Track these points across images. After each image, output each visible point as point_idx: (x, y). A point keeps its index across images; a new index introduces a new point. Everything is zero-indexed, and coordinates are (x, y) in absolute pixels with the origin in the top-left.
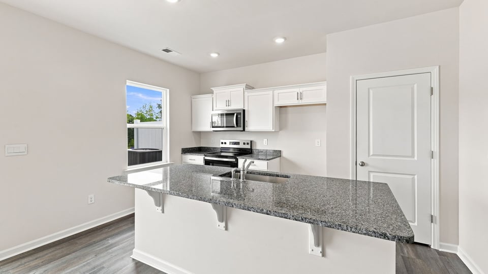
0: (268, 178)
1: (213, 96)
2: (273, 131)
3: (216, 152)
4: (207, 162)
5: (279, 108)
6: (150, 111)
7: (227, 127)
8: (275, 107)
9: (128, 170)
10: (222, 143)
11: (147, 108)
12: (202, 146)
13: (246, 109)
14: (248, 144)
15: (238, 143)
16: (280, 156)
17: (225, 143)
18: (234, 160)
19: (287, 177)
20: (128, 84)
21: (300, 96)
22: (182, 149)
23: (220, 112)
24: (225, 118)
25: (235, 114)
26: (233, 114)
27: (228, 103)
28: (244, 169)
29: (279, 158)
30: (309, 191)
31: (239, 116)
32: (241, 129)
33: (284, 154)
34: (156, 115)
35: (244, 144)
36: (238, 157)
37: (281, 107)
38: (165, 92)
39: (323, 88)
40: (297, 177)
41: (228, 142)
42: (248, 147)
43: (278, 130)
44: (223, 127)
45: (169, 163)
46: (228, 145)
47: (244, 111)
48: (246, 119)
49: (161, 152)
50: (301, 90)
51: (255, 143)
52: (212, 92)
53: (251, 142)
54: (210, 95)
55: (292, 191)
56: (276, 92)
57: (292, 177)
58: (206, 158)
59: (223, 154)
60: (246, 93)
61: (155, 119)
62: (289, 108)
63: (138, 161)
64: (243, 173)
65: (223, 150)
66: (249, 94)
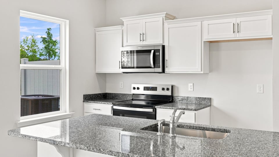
0: (199, 132)
1: (123, 28)
2: (202, 72)
3: (125, 99)
4: (116, 113)
5: (208, 44)
6: (32, 46)
7: (137, 68)
8: (204, 42)
9: (21, 121)
10: (134, 88)
11: (29, 43)
12: (107, 92)
13: (166, 44)
14: (168, 89)
15: (155, 89)
16: (210, 106)
17: (138, 88)
18: (150, 110)
19: (226, 131)
20: (22, 15)
21: (237, 28)
22: (84, 95)
23: (129, 49)
24: (135, 57)
25: (152, 51)
26: (149, 51)
27: (143, 37)
28: (173, 121)
29: (209, 107)
30: (259, 149)
31: (157, 54)
32: (160, 70)
33: (215, 103)
34: (40, 51)
35: (163, 89)
36: (156, 107)
37: (211, 42)
38: (63, 23)
39: (267, 18)
40: (239, 131)
41: (142, 87)
42: (169, 93)
43: (208, 72)
44: (133, 68)
45: (68, 113)
46: (141, 91)
47: (163, 47)
48: (166, 57)
49: (58, 99)
50: (238, 20)
51: (178, 88)
52: (122, 24)
53: (172, 87)
54: (119, 27)
55: (237, 148)
56: (205, 23)
57: (232, 131)
58: (115, 107)
59: (134, 102)
60: (166, 25)
61: (38, 56)
62: (223, 43)
63: (30, 110)
64: (173, 126)
65: (136, 97)
66: (170, 26)
